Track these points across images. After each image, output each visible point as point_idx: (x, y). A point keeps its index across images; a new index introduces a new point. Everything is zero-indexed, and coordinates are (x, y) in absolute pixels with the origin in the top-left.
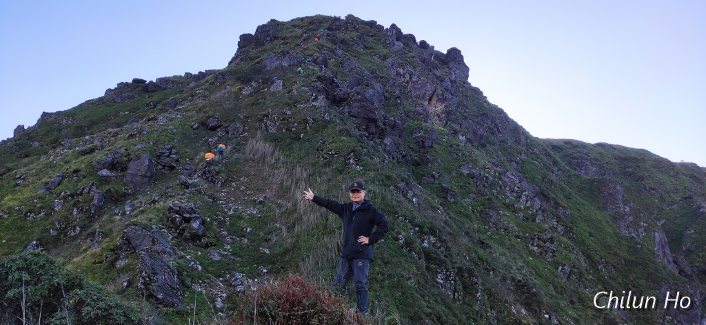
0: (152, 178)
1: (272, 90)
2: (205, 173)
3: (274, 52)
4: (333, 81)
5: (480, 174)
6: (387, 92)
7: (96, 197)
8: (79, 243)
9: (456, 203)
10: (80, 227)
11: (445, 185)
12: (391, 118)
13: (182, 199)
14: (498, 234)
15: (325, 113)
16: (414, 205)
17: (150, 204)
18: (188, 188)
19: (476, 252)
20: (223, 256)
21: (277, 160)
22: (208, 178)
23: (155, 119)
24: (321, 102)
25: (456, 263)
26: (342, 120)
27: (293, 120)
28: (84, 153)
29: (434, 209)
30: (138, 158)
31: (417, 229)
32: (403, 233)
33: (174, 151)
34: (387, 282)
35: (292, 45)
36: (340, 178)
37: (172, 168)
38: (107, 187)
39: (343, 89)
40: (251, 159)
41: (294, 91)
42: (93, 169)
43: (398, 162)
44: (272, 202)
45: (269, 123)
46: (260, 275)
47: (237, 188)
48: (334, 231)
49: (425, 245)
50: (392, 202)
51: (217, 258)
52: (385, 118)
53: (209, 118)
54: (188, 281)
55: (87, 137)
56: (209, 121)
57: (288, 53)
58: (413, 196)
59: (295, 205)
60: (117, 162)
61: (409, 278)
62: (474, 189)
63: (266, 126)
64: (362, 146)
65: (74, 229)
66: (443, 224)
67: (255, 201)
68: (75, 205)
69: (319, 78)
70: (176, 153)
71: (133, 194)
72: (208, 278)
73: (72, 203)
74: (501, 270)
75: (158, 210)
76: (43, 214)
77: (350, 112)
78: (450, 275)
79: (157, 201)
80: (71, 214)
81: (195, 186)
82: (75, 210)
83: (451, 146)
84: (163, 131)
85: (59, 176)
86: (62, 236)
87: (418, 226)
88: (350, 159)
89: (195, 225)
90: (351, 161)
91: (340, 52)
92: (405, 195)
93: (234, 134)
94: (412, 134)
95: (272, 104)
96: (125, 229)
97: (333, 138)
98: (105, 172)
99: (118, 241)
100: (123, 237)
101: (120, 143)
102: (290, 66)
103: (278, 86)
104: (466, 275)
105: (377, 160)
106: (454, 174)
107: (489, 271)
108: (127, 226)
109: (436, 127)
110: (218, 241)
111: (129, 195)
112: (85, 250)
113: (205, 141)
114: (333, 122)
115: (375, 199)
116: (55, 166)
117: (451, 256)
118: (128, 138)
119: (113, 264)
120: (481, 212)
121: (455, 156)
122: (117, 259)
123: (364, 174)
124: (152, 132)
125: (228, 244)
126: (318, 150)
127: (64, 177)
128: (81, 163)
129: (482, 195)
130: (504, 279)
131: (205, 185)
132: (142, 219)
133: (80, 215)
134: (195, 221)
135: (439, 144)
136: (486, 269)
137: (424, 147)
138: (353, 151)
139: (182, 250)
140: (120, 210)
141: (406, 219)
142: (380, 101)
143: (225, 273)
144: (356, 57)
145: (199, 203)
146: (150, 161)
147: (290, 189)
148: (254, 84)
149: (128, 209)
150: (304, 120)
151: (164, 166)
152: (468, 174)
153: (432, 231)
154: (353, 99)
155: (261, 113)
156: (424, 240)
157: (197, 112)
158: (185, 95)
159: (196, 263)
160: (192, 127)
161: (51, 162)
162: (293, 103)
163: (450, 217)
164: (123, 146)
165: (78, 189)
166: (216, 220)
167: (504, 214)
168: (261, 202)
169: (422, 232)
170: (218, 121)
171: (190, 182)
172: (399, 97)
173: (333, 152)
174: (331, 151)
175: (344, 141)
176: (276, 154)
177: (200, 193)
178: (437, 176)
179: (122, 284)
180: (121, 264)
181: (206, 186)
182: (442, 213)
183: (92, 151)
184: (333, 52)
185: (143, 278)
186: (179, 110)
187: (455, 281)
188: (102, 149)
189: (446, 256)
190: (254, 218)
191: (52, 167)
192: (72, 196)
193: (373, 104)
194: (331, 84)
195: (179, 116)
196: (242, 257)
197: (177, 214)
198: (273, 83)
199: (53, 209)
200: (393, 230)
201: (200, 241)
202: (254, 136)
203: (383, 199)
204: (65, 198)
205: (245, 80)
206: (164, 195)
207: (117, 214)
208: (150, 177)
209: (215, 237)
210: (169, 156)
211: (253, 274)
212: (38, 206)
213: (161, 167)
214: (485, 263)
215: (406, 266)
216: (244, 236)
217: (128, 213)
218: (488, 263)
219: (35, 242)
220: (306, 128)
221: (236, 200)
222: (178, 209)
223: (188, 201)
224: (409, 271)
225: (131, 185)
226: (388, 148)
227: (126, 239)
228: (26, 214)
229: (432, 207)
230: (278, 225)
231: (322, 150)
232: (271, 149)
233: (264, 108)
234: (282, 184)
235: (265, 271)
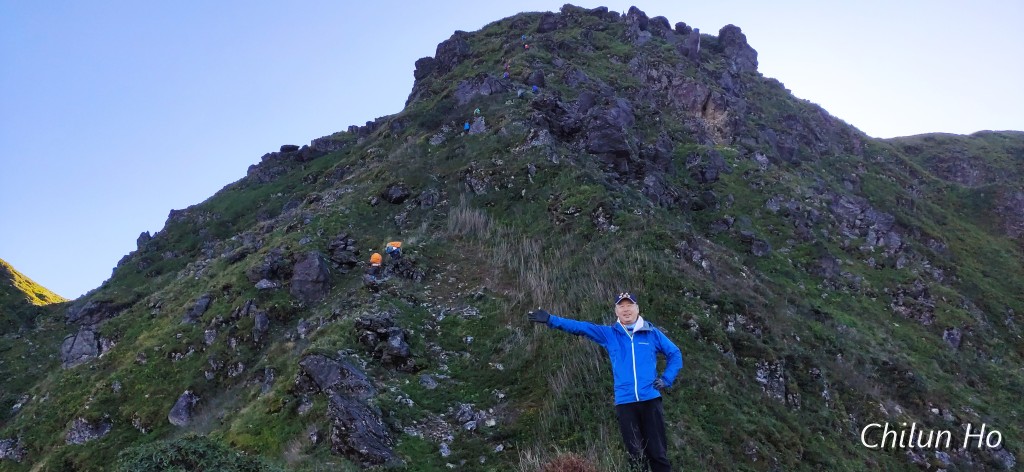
0: (327, 283)
2: (397, 266)
3: (467, 78)
4: (557, 106)
5: (798, 209)
6: (637, 107)
7: (258, 320)
8: (246, 386)
9: (766, 257)
10: (243, 363)
11: (745, 233)
12: (651, 146)
13: (371, 307)
14: (839, 295)
15: (551, 155)
16: (704, 272)
17: (330, 320)
18: (377, 291)
19: (810, 329)
20: (440, 381)
21: (494, 233)
22: (402, 273)
23: (318, 199)
24: (544, 138)
25: (782, 349)
26: (577, 160)
27: (509, 172)
28: (234, 260)
29: (736, 272)
30: (304, 257)
31: (715, 307)
32: (694, 316)
33: (350, 240)
34: (682, 392)
35: (490, 64)
36: (588, 246)
37: (352, 265)
38: (270, 304)
39: (573, 116)
40: (457, 237)
41: (503, 130)
42: (248, 281)
43: (670, 209)
44: (496, 295)
45: (474, 181)
46: (495, 403)
47: (445, 281)
49: (731, 328)
50: (670, 272)
51: (432, 385)
52: (640, 147)
53: (390, 186)
54: (398, 424)
55: (233, 238)
56: (391, 191)
57: (486, 76)
58: (702, 259)
59: (529, 295)
60: (278, 267)
61: (714, 383)
62: (791, 232)
63: (471, 186)
64: (612, 195)
65: (236, 365)
66: (752, 294)
67: (472, 296)
68: (232, 334)
69: (536, 105)
70: (354, 244)
71: (306, 308)
72: (424, 416)
73: (227, 331)
74: (853, 351)
75: (342, 328)
76: (192, 351)
77: (587, 147)
78: (776, 370)
79: (339, 315)
80: (229, 347)
81: (386, 286)
82: (233, 341)
83: (747, 173)
84: (331, 215)
85: (205, 297)
86: (221, 379)
87: (716, 303)
88: (598, 217)
89: (396, 342)
90: (601, 220)
91: (560, 62)
92: (689, 260)
93: (428, 204)
94: (684, 164)
95: (475, 154)
96: (302, 361)
97: (570, 189)
98: (264, 284)
99: (296, 379)
100: (302, 372)
101: (278, 240)
102: (491, 94)
103: (479, 126)
104: (801, 366)
105: (638, 212)
106: (757, 214)
107: (835, 354)
108: (304, 357)
109: (718, 148)
110: (429, 361)
111: (300, 310)
112: (255, 396)
113: (390, 221)
114: (566, 167)
115: (645, 271)
116: (198, 284)
117: (772, 340)
118: (288, 231)
119: (294, 411)
120: (807, 266)
121: (754, 186)
122: (299, 404)
123: (622, 236)
124: (317, 219)
125: (444, 363)
126: (549, 210)
127: (211, 298)
128: (230, 276)
129: (806, 240)
130: (860, 362)
131: (398, 284)
132: (323, 344)
133: (240, 347)
134: (394, 338)
135: (727, 173)
136: (829, 352)
137: (705, 180)
138: (601, 205)
139: (383, 380)
140: (292, 334)
141: (695, 295)
142: (630, 123)
143: (446, 406)
144: (584, 64)
145: (396, 310)
146: (321, 259)
147: (518, 272)
148: (445, 129)
149: (302, 330)
150: (523, 169)
151: (341, 264)
152: (778, 211)
153: (739, 308)
154: (590, 126)
155: (462, 169)
156: (727, 322)
157: (373, 181)
158: (353, 158)
159: (404, 397)
160: (369, 203)
161: (192, 279)
162: (504, 147)
163: (762, 281)
164: (282, 244)
165: (233, 311)
166: (423, 331)
167: (845, 264)
168: (480, 298)
169: (722, 310)
170: (403, 190)
171: (379, 282)
172: (657, 113)
173: (571, 210)
174: (568, 209)
175: (586, 191)
176: (491, 224)
177: (395, 295)
178: (732, 220)
179: (310, 438)
180: (304, 410)
181: (401, 285)
182: (748, 276)
183: (242, 256)
184: (549, 63)
185: (338, 428)
186: (348, 182)
187: (786, 378)
188: (256, 251)
189: (765, 342)
190: (474, 321)
191: (193, 286)
192: (227, 322)
193: (620, 130)
194: (553, 111)
195: (350, 191)
196: (466, 380)
197: (369, 330)
198: (471, 123)
199: (205, 344)
200: (680, 313)
201: (405, 364)
202: (456, 204)
203: (657, 270)
204: (217, 326)
205: (433, 126)
206: (349, 306)
207: (288, 340)
208: (324, 282)
209: (425, 355)
210: (345, 249)
211: (486, 403)
212: (184, 341)
213: (337, 266)
214: (827, 343)
215: (707, 364)
216: (465, 350)
217: (303, 336)
218: (831, 343)
219: (186, 392)
220: (527, 180)
221: (446, 299)
222: (368, 323)
223: (380, 310)
224: (713, 372)
225: (301, 297)
226: (652, 191)
227: (307, 375)
228: (170, 354)
229: (731, 269)
230: (509, 327)
231: (556, 210)
232: (483, 219)
233: (464, 160)
234: (506, 266)
235: (502, 396)
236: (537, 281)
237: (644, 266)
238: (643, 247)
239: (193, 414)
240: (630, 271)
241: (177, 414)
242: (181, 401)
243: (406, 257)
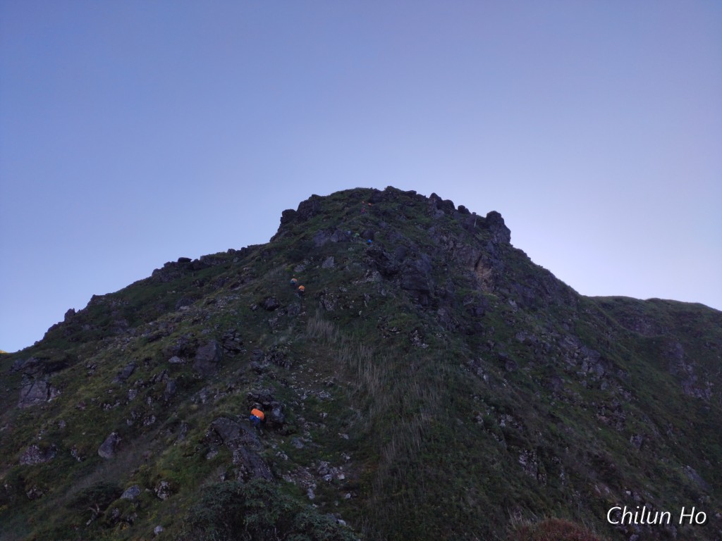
0: (219, 362)
1: (324, 267)
2: (273, 357)
3: (323, 229)
4: (383, 255)
5: (537, 341)
6: (433, 260)
7: (169, 385)
8: (159, 433)
9: (515, 373)
10: (155, 416)
11: (501, 354)
12: (442, 288)
13: (257, 385)
14: (562, 404)
15: (381, 289)
16: (485, 383)
17: (227, 392)
18: (260, 374)
19: (549, 428)
20: (305, 443)
21: (340, 339)
22: (277, 362)
23: (214, 302)
24: (375, 277)
25: (534, 442)
26: (397, 295)
27: (350, 297)
28: (151, 340)
29: (499, 382)
30: (205, 343)
31: (493, 408)
32: (480, 414)
33: (237, 334)
34: (473, 467)
35: (335, 219)
36: (407, 356)
37: (237, 351)
38: (179, 374)
39: (393, 263)
40: (313, 339)
41: (347, 267)
42: (164, 357)
43: (452, 332)
44: (342, 384)
45: (326, 301)
46: (344, 463)
47: (306, 371)
48: (412, 415)
49: (503, 424)
50: (464, 381)
51: (301, 446)
52: (436, 288)
53: (266, 298)
54: (279, 472)
55: (151, 324)
56: (267, 302)
57: (336, 229)
58: (484, 373)
59: (365, 386)
60: (186, 349)
61: (493, 462)
62: (532, 357)
63: (323, 305)
64: (422, 322)
65: (150, 418)
66: (511, 399)
67: (325, 383)
68: (150, 394)
69: (369, 253)
70: (240, 336)
71: (203, 380)
72: (295, 468)
73: (146, 392)
74: (576, 446)
75: (238, 398)
76: (118, 404)
77: (401, 285)
78: (532, 456)
79: (233, 388)
80: (146, 403)
81: (266, 370)
82: (150, 399)
83: (504, 313)
84: (225, 315)
85: (131, 365)
86: (138, 426)
87: (494, 406)
88: (414, 336)
89: (277, 413)
90: (416, 339)
91: (384, 224)
92: (475, 373)
93: (292, 314)
94: (462, 302)
95: (327, 282)
96: (214, 421)
97: (393, 314)
98: (175, 359)
99: (207, 433)
100: (212, 429)
101: (186, 329)
102: (338, 242)
103: (330, 262)
104: (547, 455)
105: (439, 335)
106: (510, 342)
107: (564, 447)
108: (216, 418)
109: (486, 294)
110: (298, 427)
111: (199, 381)
112: (172, 442)
113: (265, 322)
114: (390, 298)
115: (448, 379)
116: (123, 354)
117: (528, 434)
118: (193, 323)
119: (203, 456)
120: (542, 381)
121: (509, 323)
122: (208, 451)
123: (430, 351)
124: (215, 316)
125: (307, 430)
126: (378, 327)
127: (136, 366)
128: (150, 351)
129: (541, 363)
130: (580, 455)
131: (275, 370)
132: (224, 409)
133: (155, 404)
134: (276, 410)
135: (490, 311)
136: (560, 445)
137: (476, 315)
138: (417, 328)
139: (266, 439)
140: (196, 398)
141: (481, 399)
142: (429, 271)
143: (311, 462)
144: (399, 227)
145: (274, 389)
146: (217, 345)
147: (357, 369)
148: (306, 262)
149: (203, 396)
150: (360, 297)
151: (230, 350)
152: (524, 341)
153: (509, 410)
154: (405, 271)
155: (317, 291)
156: (500, 420)
157: (254, 293)
158: (232, 272)
159: (282, 453)
160: (251, 308)
161: (119, 350)
162: (348, 280)
163: (516, 390)
164: (189, 332)
165: (151, 377)
166: (292, 405)
167: (567, 383)
168: (331, 385)
169: (497, 411)
170: (275, 302)
171: (262, 367)
172: (446, 265)
173: (394, 329)
174: (392, 328)
175: (404, 317)
176: (337, 333)
177: (272, 378)
178: (492, 344)
179: (219, 477)
180: (212, 456)
181: (277, 370)
182: (507, 386)
183: (158, 337)
184: (377, 224)
185: (243, 472)
186: (236, 292)
187: (538, 462)
188: (169, 335)
189: (524, 436)
190: (328, 402)
191: (120, 356)
192: (145, 384)
193: (424, 276)
194: (380, 258)
195: (237, 298)
196: (322, 444)
197: (257, 401)
198: (324, 260)
199: (128, 399)
200: (471, 411)
201: (281, 429)
202: (312, 315)
203: (456, 378)
204: (139, 387)
205: (297, 259)
206: (241, 383)
207: (193, 403)
208: (218, 362)
209: (295, 424)
210: (233, 339)
211: (337, 462)
212: (114, 396)
213: (227, 351)
214: (560, 439)
215: (489, 448)
216: (321, 422)
217: (204, 401)
218: (562, 439)
219: (113, 434)
220: (363, 304)
221: (307, 384)
222: (257, 397)
223: (263, 388)
224: (493, 454)
225: (200, 371)
226: (442, 319)
227: (215, 431)
228: (102, 405)
229: (496, 380)
230: (352, 409)
231: (383, 328)
232: (331, 328)
233: (320, 286)
234: (348, 364)
235: (348, 458)
236: (371, 378)
237: (447, 375)
238: (446, 361)
239: (116, 450)
240: (439, 378)
241: (105, 449)
242: (109, 441)
243: (279, 350)
